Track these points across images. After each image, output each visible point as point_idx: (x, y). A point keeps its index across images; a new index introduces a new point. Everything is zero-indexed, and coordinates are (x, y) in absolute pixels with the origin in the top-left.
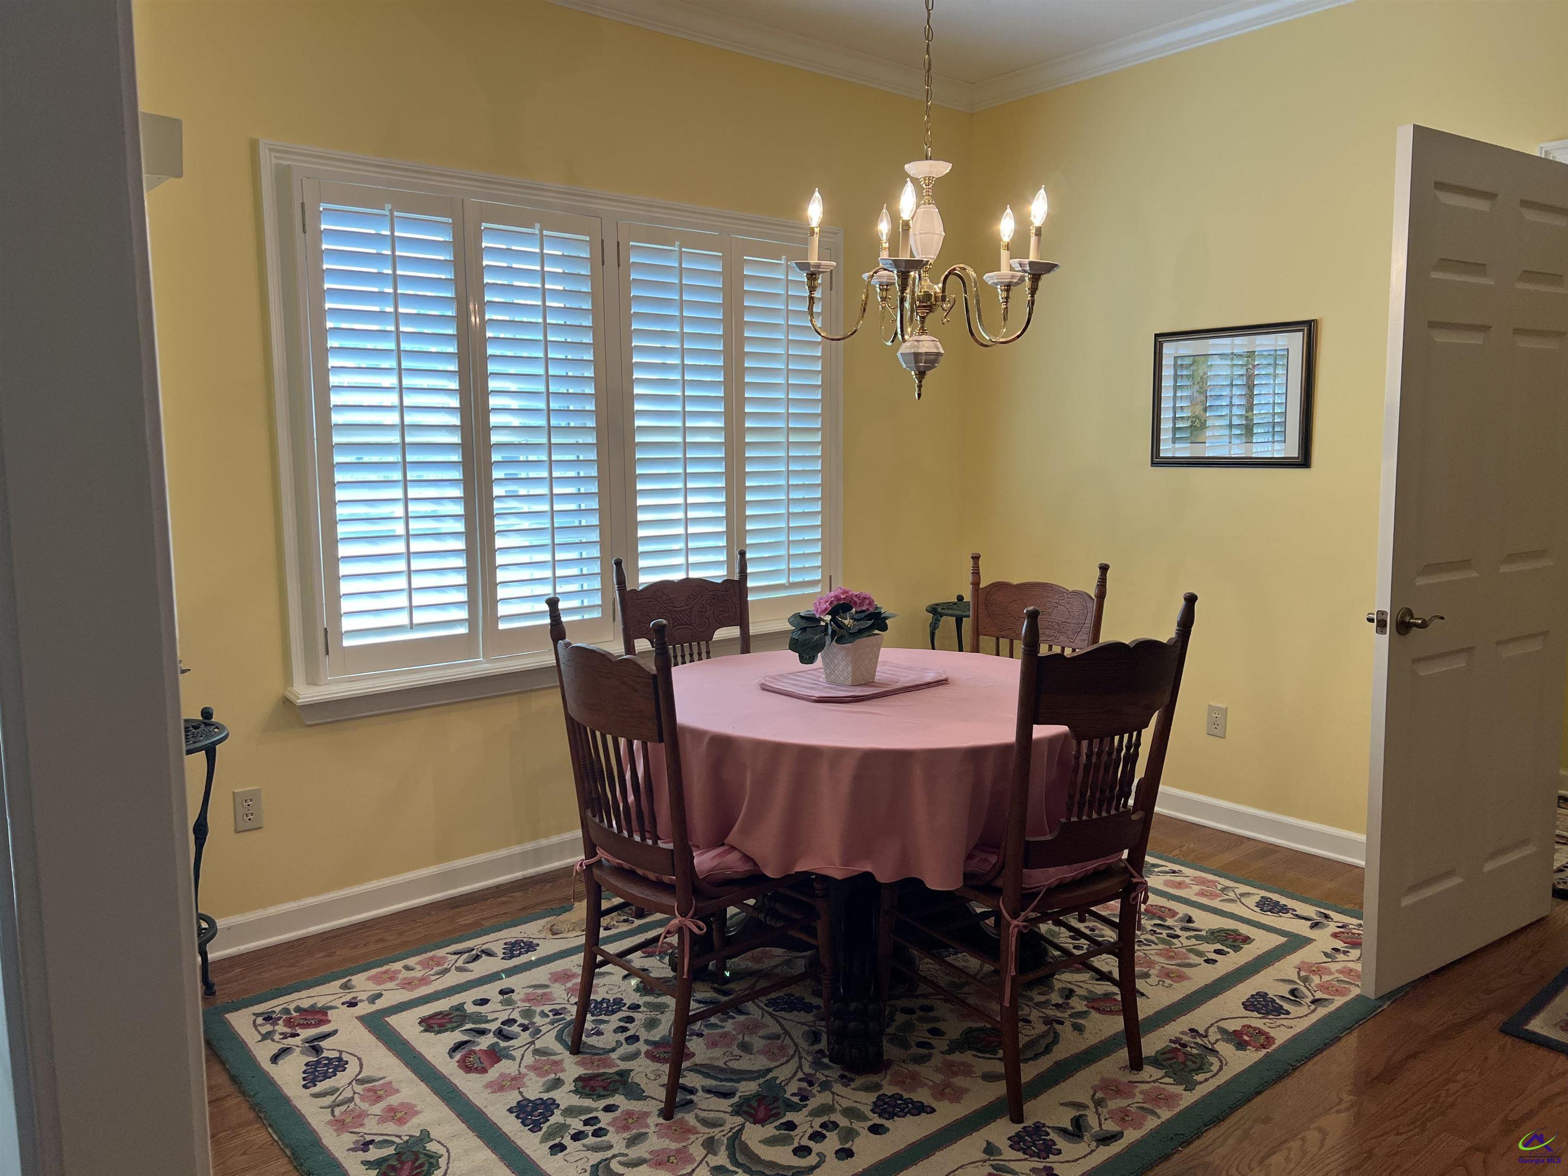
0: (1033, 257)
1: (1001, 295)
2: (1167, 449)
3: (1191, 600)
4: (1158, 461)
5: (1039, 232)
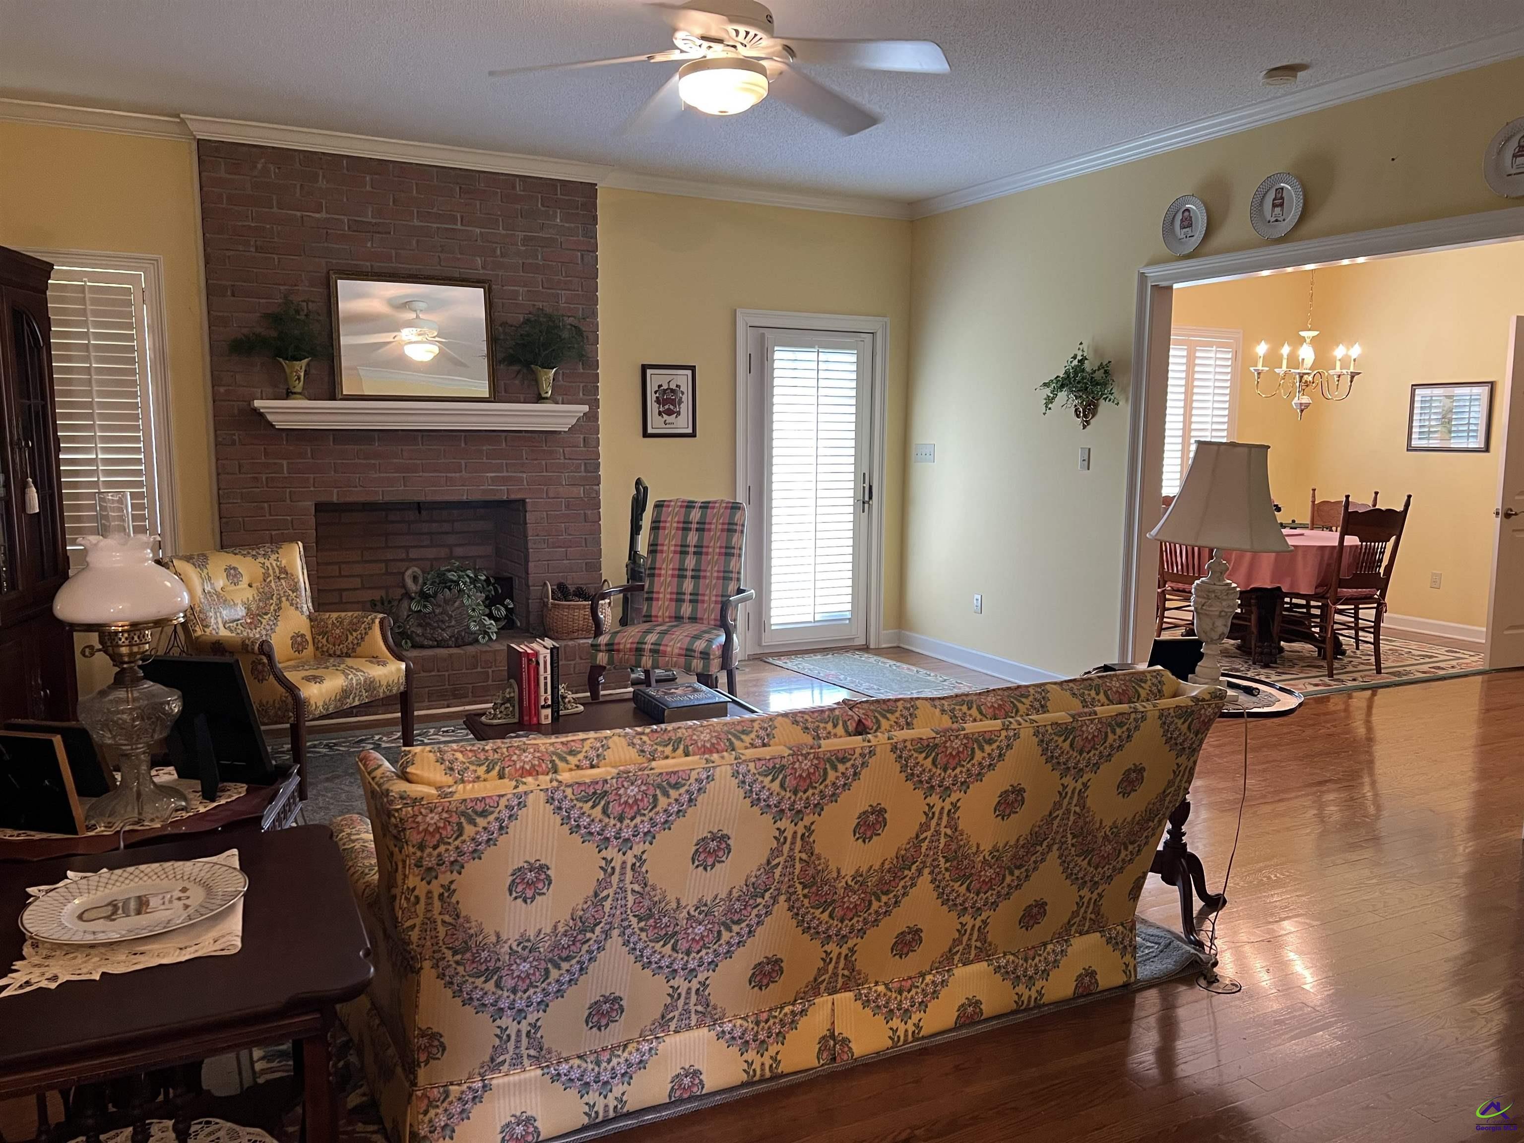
0: (1352, 370)
1: (1336, 379)
2: (1415, 443)
3: (1409, 497)
4: (1410, 448)
5: (1355, 360)
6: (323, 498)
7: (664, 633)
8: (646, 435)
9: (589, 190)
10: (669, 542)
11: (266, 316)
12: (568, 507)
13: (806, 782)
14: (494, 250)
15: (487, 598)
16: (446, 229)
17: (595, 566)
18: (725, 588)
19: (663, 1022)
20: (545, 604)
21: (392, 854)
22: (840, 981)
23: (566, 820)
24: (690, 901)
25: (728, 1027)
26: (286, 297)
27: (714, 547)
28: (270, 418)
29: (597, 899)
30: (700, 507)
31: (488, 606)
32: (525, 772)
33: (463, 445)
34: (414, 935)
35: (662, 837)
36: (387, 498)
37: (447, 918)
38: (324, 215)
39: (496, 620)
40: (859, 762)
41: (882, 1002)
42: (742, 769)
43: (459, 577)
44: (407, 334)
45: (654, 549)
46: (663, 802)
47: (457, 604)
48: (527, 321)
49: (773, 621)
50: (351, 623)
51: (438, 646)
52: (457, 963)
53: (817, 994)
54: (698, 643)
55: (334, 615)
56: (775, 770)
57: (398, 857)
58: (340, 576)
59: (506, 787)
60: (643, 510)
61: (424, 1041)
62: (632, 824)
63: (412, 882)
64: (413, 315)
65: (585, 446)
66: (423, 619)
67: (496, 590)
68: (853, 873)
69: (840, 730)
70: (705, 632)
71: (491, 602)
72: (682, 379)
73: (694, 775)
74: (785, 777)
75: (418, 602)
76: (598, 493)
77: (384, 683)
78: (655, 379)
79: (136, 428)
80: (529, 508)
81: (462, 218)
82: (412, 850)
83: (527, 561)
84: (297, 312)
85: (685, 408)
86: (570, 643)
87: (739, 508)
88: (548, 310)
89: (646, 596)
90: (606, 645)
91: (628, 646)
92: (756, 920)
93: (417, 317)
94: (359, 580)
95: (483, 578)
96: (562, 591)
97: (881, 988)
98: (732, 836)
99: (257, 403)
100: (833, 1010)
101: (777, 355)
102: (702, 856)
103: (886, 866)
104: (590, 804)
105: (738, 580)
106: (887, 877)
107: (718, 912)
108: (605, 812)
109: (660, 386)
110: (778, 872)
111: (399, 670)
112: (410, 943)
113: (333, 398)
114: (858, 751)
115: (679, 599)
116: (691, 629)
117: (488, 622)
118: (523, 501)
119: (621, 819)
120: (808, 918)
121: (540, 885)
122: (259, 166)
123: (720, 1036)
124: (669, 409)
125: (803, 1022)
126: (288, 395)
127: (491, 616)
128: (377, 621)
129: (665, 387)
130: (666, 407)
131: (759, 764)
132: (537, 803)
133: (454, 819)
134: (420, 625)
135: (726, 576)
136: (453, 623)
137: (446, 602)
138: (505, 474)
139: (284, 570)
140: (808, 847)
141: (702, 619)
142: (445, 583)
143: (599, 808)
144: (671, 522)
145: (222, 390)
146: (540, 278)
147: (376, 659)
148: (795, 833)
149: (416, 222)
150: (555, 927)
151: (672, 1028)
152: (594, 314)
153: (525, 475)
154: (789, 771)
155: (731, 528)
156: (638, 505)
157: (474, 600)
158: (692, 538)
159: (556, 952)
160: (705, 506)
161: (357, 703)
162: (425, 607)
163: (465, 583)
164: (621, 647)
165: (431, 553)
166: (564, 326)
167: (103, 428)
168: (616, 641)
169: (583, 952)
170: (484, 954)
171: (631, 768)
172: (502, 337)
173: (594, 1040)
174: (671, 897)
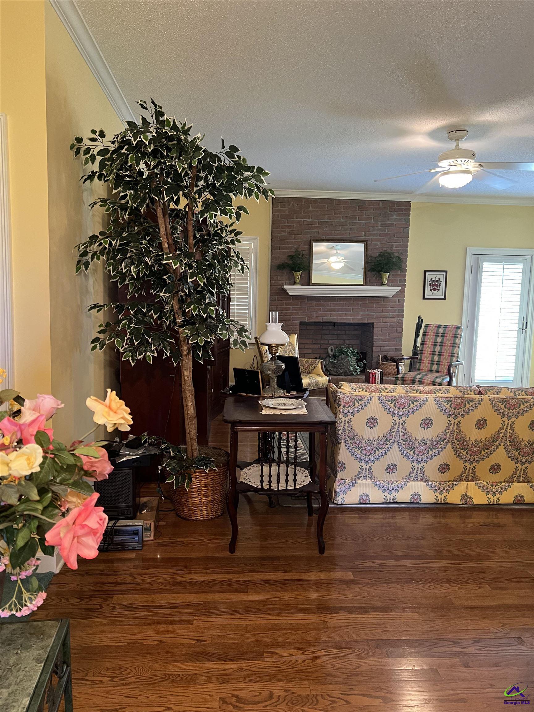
6: (303, 320)
7: (424, 375)
8: (424, 298)
9: (408, 204)
10: (430, 340)
11: (289, 256)
12: (390, 326)
13: (459, 406)
14: (370, 229)
15: (357, 359)
16: (352, 222)
17: (399, 350)
18: (451, 360)
19: (410, 477)
20: (379, 363)
21: (336, 408)
22: (470, 477)
23: (383, 406)
24: (419, 438)
25: (430, 483)
26: (296, 250)
27: (448, 343)
28: (288, 292)
29: (391, 432)
30: (444, 327)
31: (357, 362)
32: (372, 391)
33: (352, 302)
34: (340, 432)
35: (411, 416)
36: (324, 321)
37: (349, 429)
38: (310, 220)
39: (360, 367)
40: (478, 402)
41: (485, 488)
42: (437, 399)
43: (348, 350)
44: (332, 259)
45: (423, 343)
46: (412, 405)
47: (346, 360)
48: (380, 255)
49: (476, 378)
50: (311, 362)
51: (338, 375)
52: (351, 443)
53: (462, 480)
54: (438, 379)
55: (306, 359)
56: (448, 401)
57: (338, 409)
58: (305, 349)
59: (367, 394)
60: (421, 328)
61: (340, 465)
62: (402, 411)
63: (341, 416)
64: (335, 252)
65: (398, 302)
66: (334, 365)
67: (360, 356)
68: (475, 440)
69: (472, 393)
70: (442, 376)
71: (358, 361)
72: (442, 276)
73: (422, 399)
74: (451, 404)
75: (332, 358)
76: (402, 321)
77: (321, 383)
78: (429, 276)
79: (247, 295)
80: (375, 326)
81: (359, 217)
82: (342, 407)
83: (373, 346)
84: (299, 254)
85: (442, 288)
86: (387, 378)
87: (460, 328)
88: (388, 251)
89: (418, 361)
90: (401, 378)
91: (410, 379)
92: (441, 449)
93: (337, 252)
94: (311, 350)
95: (356, 351)
96: (385, 358)
97: (485, 483)
98: (433, 420)
99: (285, 287)
100: (467, 487)
101: (484, 266)
102: (424, 425)
103: (487, 440)
104: (390, 402)
105: (457, 357)
106: (488, 444)
107: (428, 444)
108: (394, 405)
109: (432, 279)
110: (448, 434)
111: (326, 379)
112: (338, 434)
113: (309, 285)
114: (477, 399)
115: (432, 363)
116: (437, 374)
117: (357, 367)
118: (373, 323)
119: (399, 409)
120: (459, 452)
121: (375, 424)
122: (291, 204)
123: (428, 485)
124: (435, 288)
125: (456, 488)
126: (294, 284)
127: (358, 366)
128: (320, 362)
129: (434, 279)
130: (434, 287)
131: (443, 398)
132: (375, 399)
133: (353, 401)
134: (332, 367)
135: (452, 355)
136: (344, 367)
137: (342, 359)
138: (367, 313)
139: (291, 343)
140: (459, 428)
141: (441, 372)
142: (342, 352)
143: (393, 404)
144: (431, 333)
145: (273, 282)
146: (386, 238)
147: (319, 375)
148: (454, 422)
149: (342, 221)
150: (378, 438)
151: (412, 479)
152: (406, 251)
153: (374, 313)
154: (453, 402)
155: (455, 336)
156: (419, 327)
157: (352, 359)
158: (439, 339)
159: (378, 446)
160: (445, 327)
161: (312, 389)
162: (335, 360)
163: (349, 353)
164: (407, 379)
165: (336, 342)
166: (394, 256)
167: (238, 294)
168: (405, 377)
169: (386, 447)
170: (358, 442)
171: (403, 394)
172: (370, 262)
173: (387, 477)
174: (413, 436)
